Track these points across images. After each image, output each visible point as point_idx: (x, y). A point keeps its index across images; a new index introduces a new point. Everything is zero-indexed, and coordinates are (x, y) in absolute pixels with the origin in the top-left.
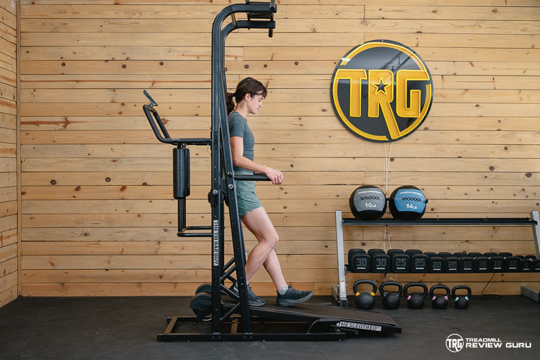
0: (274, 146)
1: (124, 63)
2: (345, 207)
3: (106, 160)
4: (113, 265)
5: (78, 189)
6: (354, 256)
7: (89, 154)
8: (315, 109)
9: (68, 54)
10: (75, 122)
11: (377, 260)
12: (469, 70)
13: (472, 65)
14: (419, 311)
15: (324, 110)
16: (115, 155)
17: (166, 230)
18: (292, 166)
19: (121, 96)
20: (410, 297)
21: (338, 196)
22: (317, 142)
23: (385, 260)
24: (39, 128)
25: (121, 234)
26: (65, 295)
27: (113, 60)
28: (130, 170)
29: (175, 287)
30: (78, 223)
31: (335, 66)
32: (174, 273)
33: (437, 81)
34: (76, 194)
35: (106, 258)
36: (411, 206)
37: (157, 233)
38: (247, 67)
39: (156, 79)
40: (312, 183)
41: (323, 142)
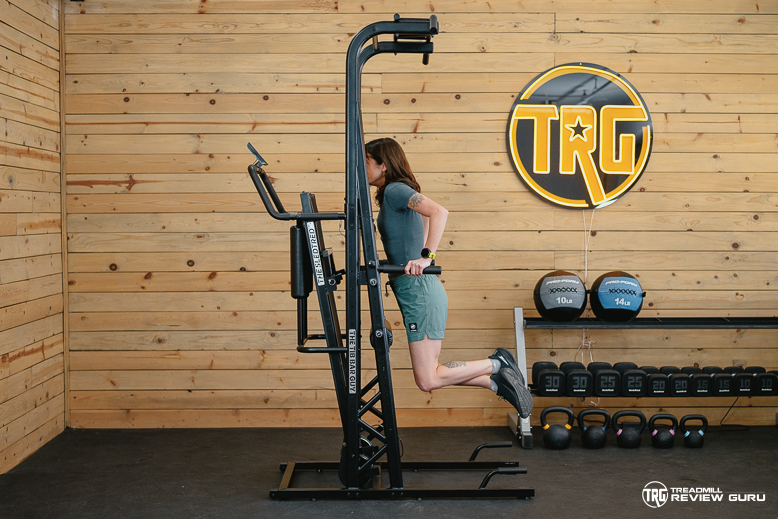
1: (213, 97)
2: (527, 301)
3: (188, 236)
4: (198, 384)
5: (148, 276)
6: (541, 373)
7: (164, 228)
8: (485, 162)
9: (132, 85)
10: (143, 182)
11: (575, 378)
12: (705, 105)
13: (709, 98)
14: (634, 451)
15: (497, 164)
16: (200, 228)
17: (273, 335)
18: (451, 243)
19: (208, 145)
20: (620, 431)
21: (517, 286)
22: (486, 209)
23: (585, 378)
24: (92, 191)
25: (208, 340)
26: (131, 427)
27: (197, 92)
28: (222, 249)
29: (287, 415)
30: (149, 324)
31: (513, 100)
32: (284, 395)
33: (658, 121)
34: (146, 283)
35: (189, 374)
36: (622, 302)
37: (259, 339)
38: (387, 102)
39: (258, 120)
40: (480, 268)
41: (495, 209)
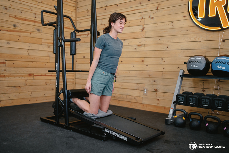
0: (160, 38)
1: (105, 8)
8: (180, 17)
9: (89, 8)
11: (190, 98)
15: (185, 17)
19: (104, 22)
20: (207, 124)
22: (180, 34)
23: (195, 99)
27: (102, 7)
29: (119, 102)
32: (119, 96)
36: (221, 67)
40: (177, 56)
41: (184, 34)
